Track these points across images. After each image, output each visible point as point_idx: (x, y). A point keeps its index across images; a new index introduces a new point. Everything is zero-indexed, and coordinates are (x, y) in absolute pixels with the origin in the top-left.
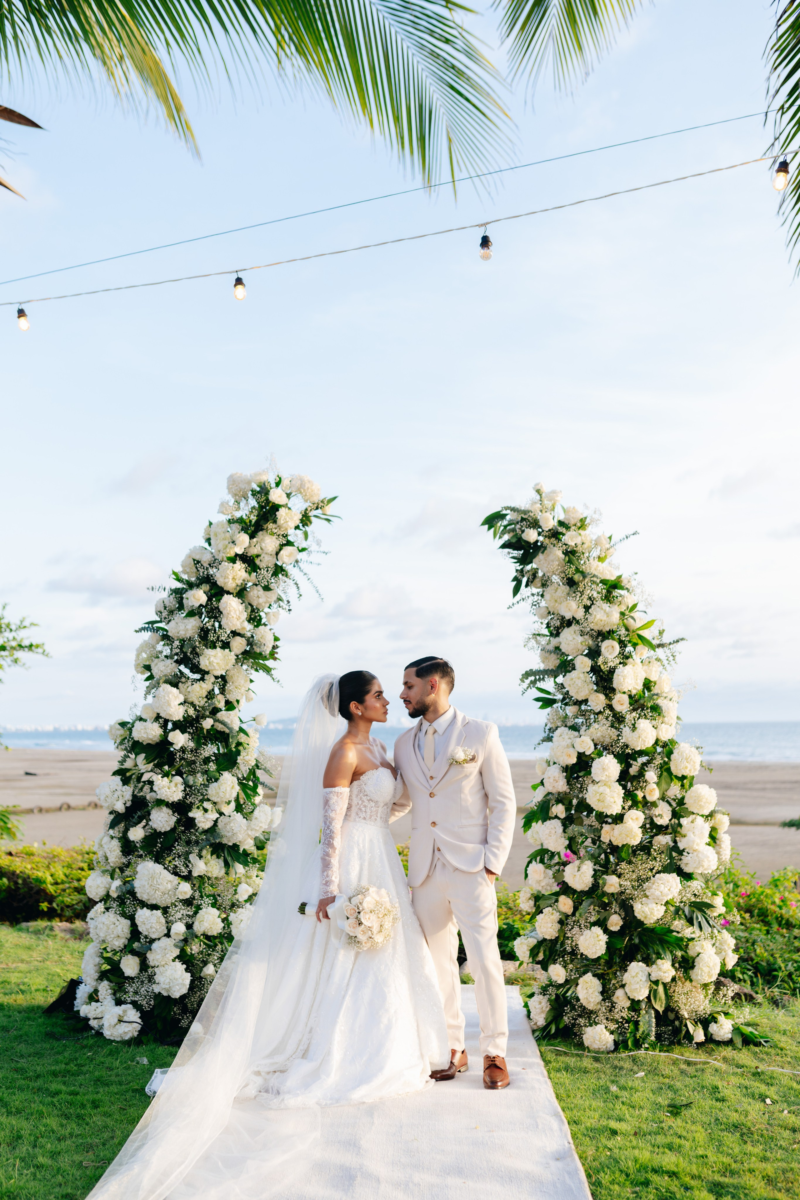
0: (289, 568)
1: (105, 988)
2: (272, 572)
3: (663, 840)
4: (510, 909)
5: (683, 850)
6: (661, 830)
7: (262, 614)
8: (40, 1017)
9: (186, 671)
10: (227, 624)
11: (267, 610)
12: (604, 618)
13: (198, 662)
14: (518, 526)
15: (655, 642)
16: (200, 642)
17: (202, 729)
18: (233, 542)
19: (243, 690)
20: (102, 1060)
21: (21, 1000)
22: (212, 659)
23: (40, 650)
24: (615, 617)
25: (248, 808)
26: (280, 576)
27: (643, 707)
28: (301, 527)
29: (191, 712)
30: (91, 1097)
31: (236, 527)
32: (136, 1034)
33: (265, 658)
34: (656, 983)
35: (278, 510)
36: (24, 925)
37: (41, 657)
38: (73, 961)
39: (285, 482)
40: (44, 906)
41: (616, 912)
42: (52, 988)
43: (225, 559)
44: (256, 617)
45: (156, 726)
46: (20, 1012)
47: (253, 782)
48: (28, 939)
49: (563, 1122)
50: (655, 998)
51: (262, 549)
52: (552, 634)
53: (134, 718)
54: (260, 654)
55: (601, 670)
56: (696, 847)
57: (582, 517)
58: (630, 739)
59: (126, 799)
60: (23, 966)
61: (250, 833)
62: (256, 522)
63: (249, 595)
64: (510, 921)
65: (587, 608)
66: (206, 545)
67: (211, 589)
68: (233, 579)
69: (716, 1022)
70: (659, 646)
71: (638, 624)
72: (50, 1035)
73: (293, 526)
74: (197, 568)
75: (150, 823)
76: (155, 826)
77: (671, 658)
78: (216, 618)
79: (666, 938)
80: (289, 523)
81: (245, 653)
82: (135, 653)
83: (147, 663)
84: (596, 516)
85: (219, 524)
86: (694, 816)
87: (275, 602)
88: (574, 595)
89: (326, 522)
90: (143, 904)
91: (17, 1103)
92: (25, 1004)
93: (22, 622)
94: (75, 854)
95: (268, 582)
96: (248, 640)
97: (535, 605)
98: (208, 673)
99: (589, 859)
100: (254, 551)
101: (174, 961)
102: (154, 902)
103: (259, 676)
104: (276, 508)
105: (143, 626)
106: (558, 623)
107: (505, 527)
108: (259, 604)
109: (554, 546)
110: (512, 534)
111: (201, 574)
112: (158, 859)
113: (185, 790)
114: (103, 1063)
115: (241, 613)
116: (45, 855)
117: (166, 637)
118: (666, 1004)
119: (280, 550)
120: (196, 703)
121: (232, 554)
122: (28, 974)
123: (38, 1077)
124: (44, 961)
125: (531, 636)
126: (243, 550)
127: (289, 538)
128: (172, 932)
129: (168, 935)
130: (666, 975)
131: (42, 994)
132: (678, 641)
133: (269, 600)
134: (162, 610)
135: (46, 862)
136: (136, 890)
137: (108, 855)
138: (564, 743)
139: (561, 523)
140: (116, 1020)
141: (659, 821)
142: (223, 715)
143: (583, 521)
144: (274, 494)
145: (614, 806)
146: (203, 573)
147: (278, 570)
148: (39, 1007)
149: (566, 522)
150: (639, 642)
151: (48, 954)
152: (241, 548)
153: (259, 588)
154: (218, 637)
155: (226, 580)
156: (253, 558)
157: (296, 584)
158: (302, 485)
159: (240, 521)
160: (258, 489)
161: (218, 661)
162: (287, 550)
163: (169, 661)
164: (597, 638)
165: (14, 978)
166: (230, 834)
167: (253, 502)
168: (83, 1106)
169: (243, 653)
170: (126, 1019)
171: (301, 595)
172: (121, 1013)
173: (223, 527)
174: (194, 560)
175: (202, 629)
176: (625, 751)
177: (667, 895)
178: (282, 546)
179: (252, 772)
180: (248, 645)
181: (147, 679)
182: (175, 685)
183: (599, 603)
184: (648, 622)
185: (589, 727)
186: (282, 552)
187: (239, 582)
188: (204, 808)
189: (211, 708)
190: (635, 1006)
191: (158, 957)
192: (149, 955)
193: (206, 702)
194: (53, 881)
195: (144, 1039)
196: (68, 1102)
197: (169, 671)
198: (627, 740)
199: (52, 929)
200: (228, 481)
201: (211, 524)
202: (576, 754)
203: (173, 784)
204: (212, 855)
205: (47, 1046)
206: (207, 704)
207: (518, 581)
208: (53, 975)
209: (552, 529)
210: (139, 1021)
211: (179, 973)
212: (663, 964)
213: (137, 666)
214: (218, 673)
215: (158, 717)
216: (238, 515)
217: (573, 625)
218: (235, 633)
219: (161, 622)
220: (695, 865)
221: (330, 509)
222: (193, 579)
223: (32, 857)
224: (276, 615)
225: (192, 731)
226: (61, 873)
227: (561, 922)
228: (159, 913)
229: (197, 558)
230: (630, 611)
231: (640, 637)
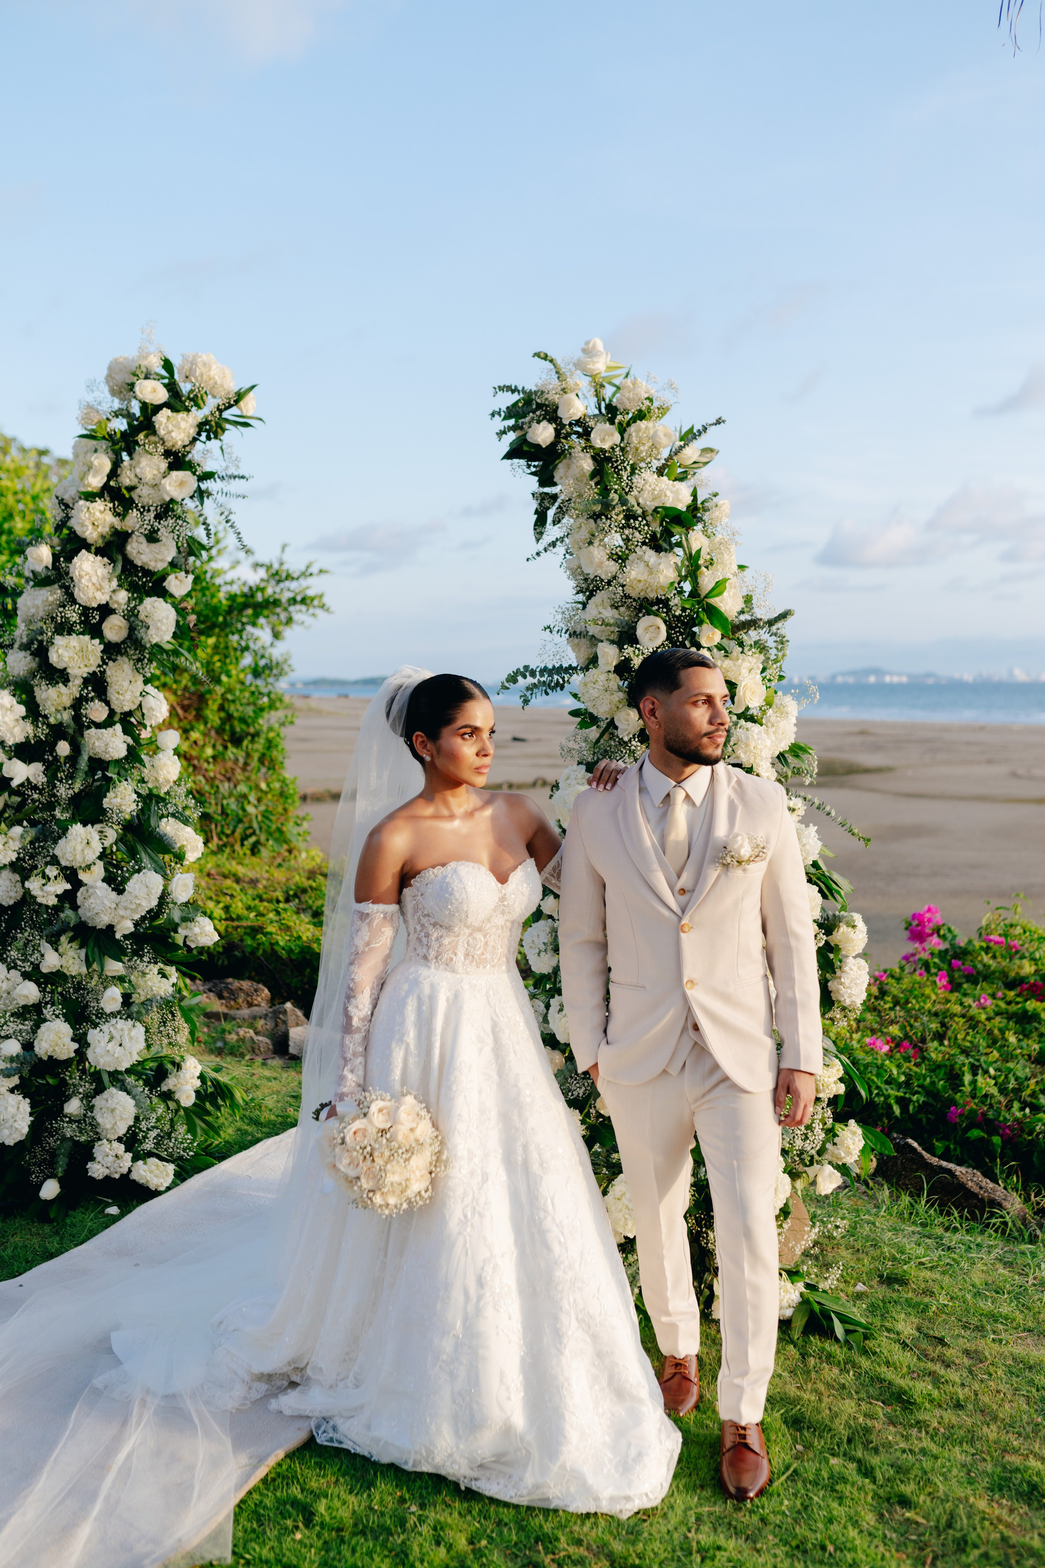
2: (155, 513)
35: (155, 414)
43: (81, 495)
51: (136, 477)
61: (122, 913)
63: (125, 550)
68: (95, 525)
80: (179, 433)
89: (245, 429)
93: (308, 567)
95: (150, 528)
100: (123, 481)
101: (11, 1091)
108: (143, 563)
110: (516, 435)
113: (23, 849)
119: (166, 477)
121: (87, 488)
126: (104, 481)
133: (160, 555)
144: (143, 388)
152: (100, 478)
153: (140, 537)
155: (83, 529)
156: (124, 492)
158: (193, 369)
162: (179, 476)
178: (169, 470)
184: (719, 584)
186: (170, 480)
187: (106, 530)
188: (44, 875)
204: (69, 944)
207: (538, 513)
218: (104, 610)
231: (709, 609)
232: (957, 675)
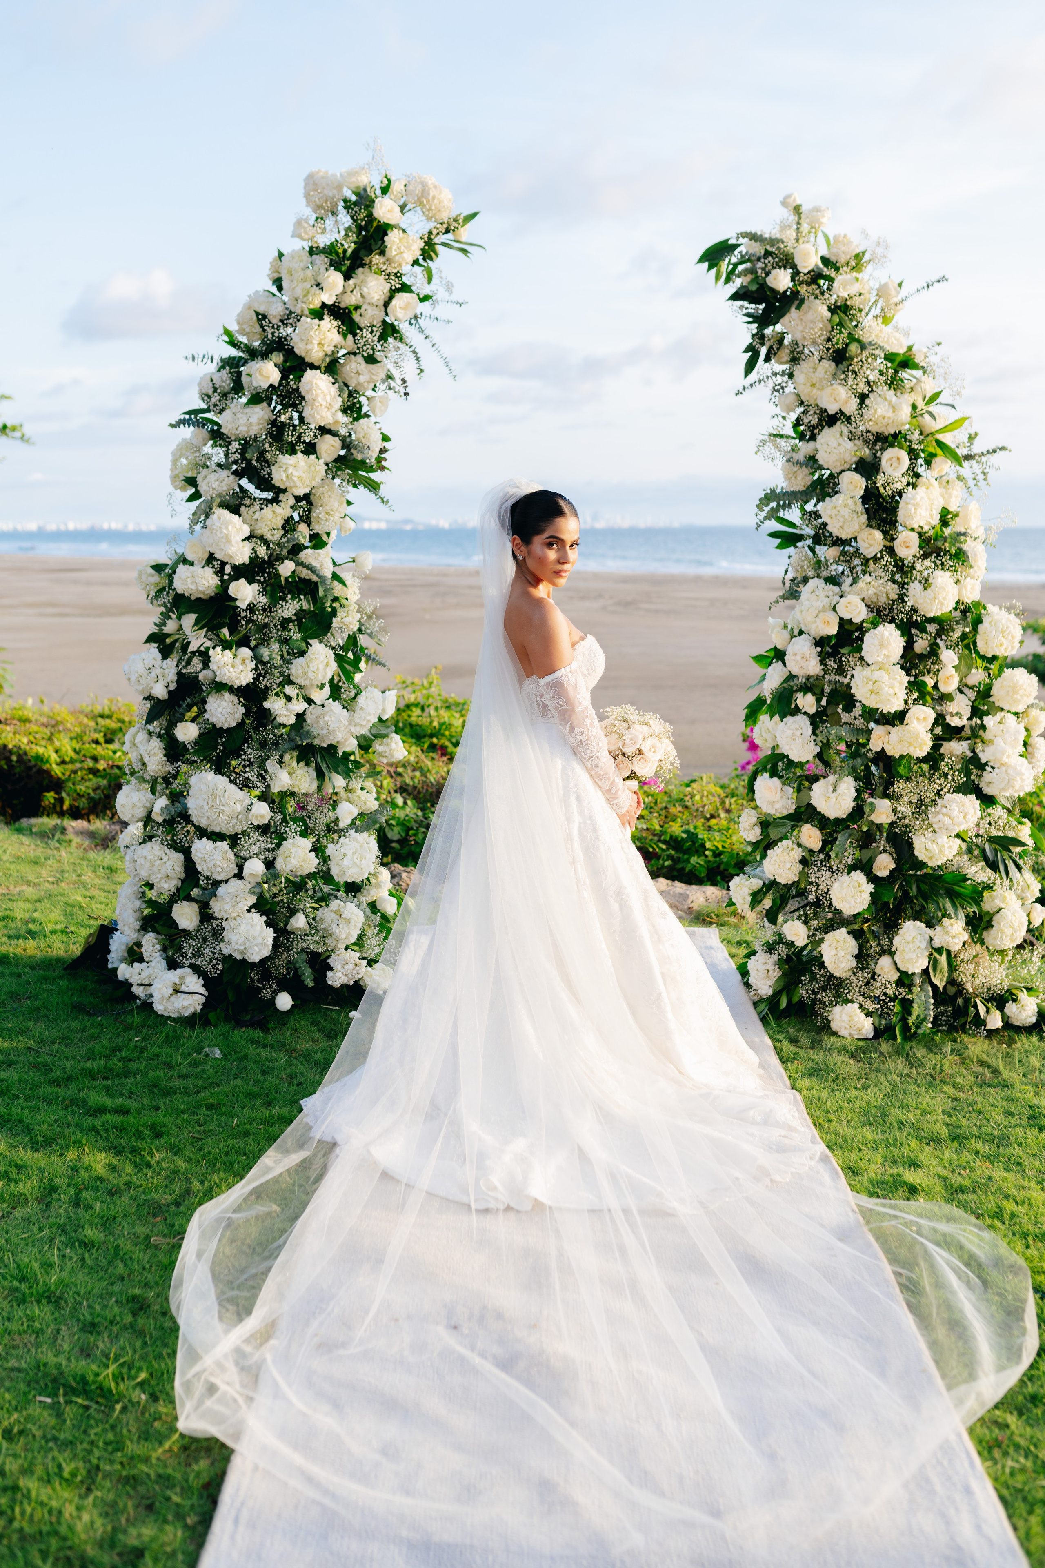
0: (404, 327)
1: (150, 944)
2: (378, 334)
3: (956, 748)
4: (687, 807)
5: (986, 764)
6: (954, 733)
7: (363, 400)
8: (61, 977)
9: (250, 487)
10: (313, 417)
11: (369, 393)
12: (889, 414)
13: (270, 474)
14: (760, 265)
15: (962, 452)
16: (271, 444)
17: (278, 576)
18: (318, 285)
19: (337, 517)
20: (156, 1050)
21: (31, 948)
22: (290, 470)
23: (18, 434)
24: (906, 412)
25: (347, 693)
26: (390, 340)
27: (938, 552)
28: (421, 262)
29: (262, 551)
30: (147, 1118)
31: (321, 261)
32: (199, 1008)
33: (370, 469)
34: (939, 950)
35: (385, 234)
36: (25, 822)
37: (19, 443)
38: (97, 881)
39: (397, 187)
40: (50, 796)
41: (885, 851)
42: (72, 929)
43: (306, 312)
44: (354, 404)
45: (209, 572)
46: (32, 968)
47: (354, 654)
48: (33, 847)
49: (837, 1173)
50: (935, 970)
51: (362, 296)
52: (802, 437)
53: (175, 558)
54: (363, 462)
55: (880, 495)
56: (1005, 759)
57: (858, 251)
58: (920, 601)
59: (169, 680)
60: (29, 891)
61: (353, 729)
62: (353, 252)
63: (344, 369)
64: (691, 828)
65: (863, 397)
66: (274, 289)
67: (285, 361)
68: (320, 344)
69: (1014, 1001)
70: (968, 457)
71: (940, 425)
72: (79, 1009)
73: (410, 260)
74: (262, 326)
75: (206, 716)
76: (213, 720)
77: (981, 477)
78: (294, 406)
79: (957, 888)
80: (405, 255)
81: (339, 460)
82: (170, 457)
83: (190, 474)
84: (880, 251)
85: (293, 255)
86: (1003, 713)
87: (383, 381)
88: (843, 376)
89: (461, 254)
90: (203, 833)
91: (44, 1127)
92: (39, 954)
94: (85, 720)
95: (373, 349)
96: (343, 440)
97: (778, 391)
98: (284, 491)
99: (849, 774)
100: (351, 300)
101: (249, 911)
102: (217, 830)
103: (359, 494)
104: (383, 230)
105: (182, 417)
106: (815, 421)
107: (736, 266)
108: (359, 384)
109: (816, 298)
110: (749, 278)
111: (270, 336)
112: (220, 768)
113: (256, 669)
114: (157, 1056)
115: (333, 399)
116: (44, 720)
117: (217, 435)
118: (949, 976)
119: (391, 298)
120: (268, 536)
121: (316, 304)
122: (38, 904)
123: (69, 1079)
124: (57, 882)
125: (767, 438)
126: (334, 298)
127: (405, 279)
128: (246, 872)
129: (239, 876)
130: (956, 940)
131: (60, 938)
132: (994, 451)
133: (374, 378)
134: (210, 392)
135: (47, 731)
136: (190, 812)
137: (146, 760)
138: (819, 604)
139: (825, 261)
140: (171, 991)
141: (955, 722)
142: (307, 556)
143: (858, 257)
144: (381, 206)
145: (894, 701)
146: (273, 333)
147: (389, 331)
148: (58, 960)
149: (833, 259)
150: (939, 451)
151: (63, 871)
152: (331, 295)
153: (359, 358)
154: (299, 437)
155: (309, 347)
156: (350, 311)
157: (414, 352)
158: (425, 192)
159: (329, 250)
160: (354, 198)
161: (301, 474)
162: (401, 299)
163: (225, 473)
164: (874, 444)
165: (20, 910)
166: (324, 732)
167: (345, 220)
168: (139, 1136)
169: (335, 461)
170: (183, 988)
171: (422, 371)
172: (177, 981)
173: (301, 261)
174: (257, 314)
175: (273, 423)
176: (911, 617)
177: (959, 825)
178: (393, 292)
179: (352, 640)
180: (343, 448)
181: (191, 499)
182: (235, 510)
183: (883, 389)
184: (956, 422)
185: (855, 581)
186: (394, 302)
187: (329, 349)
188: (285, 694)
189: (290, 545)
190: (904, 980)
191: (226, 907)
192: (213, 903)
193: (283, 536)
194: (58, 760)
195: (212, 1016)
196: (116, 1128)
197: (225, 488)
198: (916, 602)
199: (63, 830)
200: (306, 185)
201: (281, 255)
202: (837, 621)
203: (238, 660)
204: (298, 763)
205: (75, 1025)
206: (284, 540)
207: (752, 349)
208: (73, 906)
209: (813, 271)
210: (203, 990)
211: (258, 928)
212: (952, 925)
213: (174, 478)
214: (301, 492)
215: (211, 559)
216: (323, 241)
217: (839, 423)
218: (324, 430)
219: (208, 410)
220: (1002, 786)
221: (466, 233)
222: (256, 344)
223: (27, 725)
224: (384, 401)
225: (262, 579)
226: (69, 748)
227: (804, 861)
228: (224, 845)
229: (261, 310)
230: (928, 404)
231: (939, 443)
232: (433, 522)
